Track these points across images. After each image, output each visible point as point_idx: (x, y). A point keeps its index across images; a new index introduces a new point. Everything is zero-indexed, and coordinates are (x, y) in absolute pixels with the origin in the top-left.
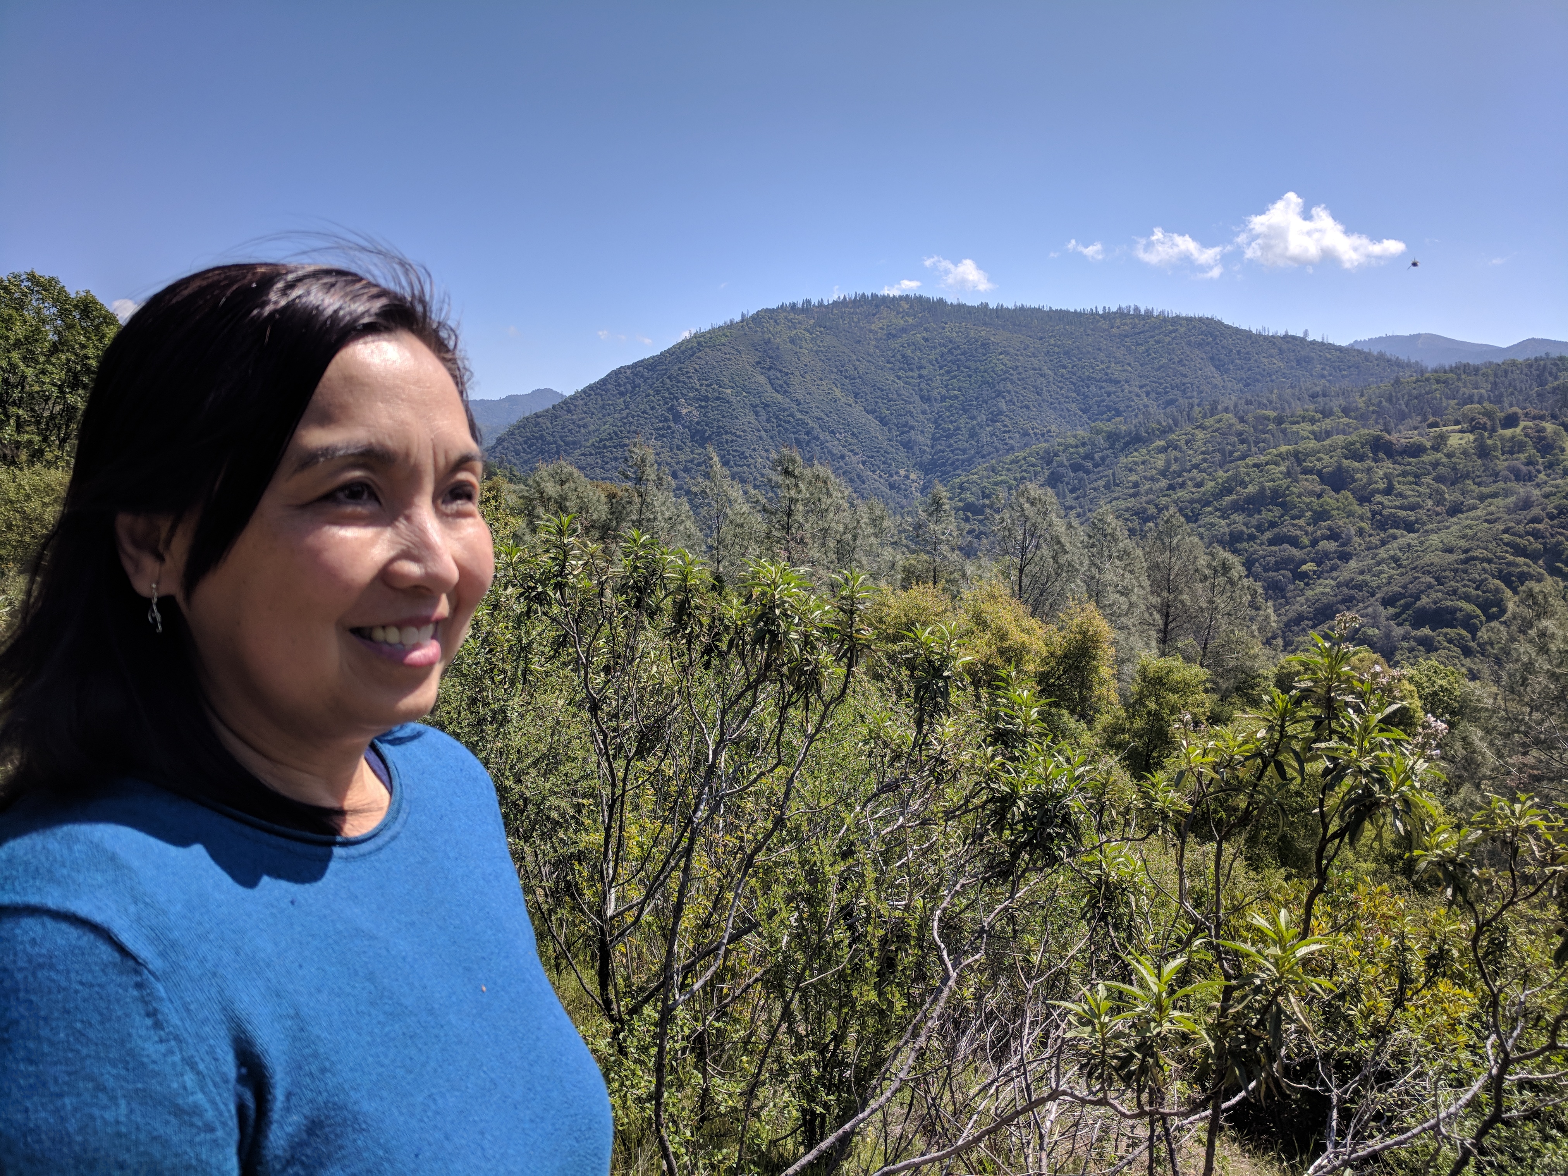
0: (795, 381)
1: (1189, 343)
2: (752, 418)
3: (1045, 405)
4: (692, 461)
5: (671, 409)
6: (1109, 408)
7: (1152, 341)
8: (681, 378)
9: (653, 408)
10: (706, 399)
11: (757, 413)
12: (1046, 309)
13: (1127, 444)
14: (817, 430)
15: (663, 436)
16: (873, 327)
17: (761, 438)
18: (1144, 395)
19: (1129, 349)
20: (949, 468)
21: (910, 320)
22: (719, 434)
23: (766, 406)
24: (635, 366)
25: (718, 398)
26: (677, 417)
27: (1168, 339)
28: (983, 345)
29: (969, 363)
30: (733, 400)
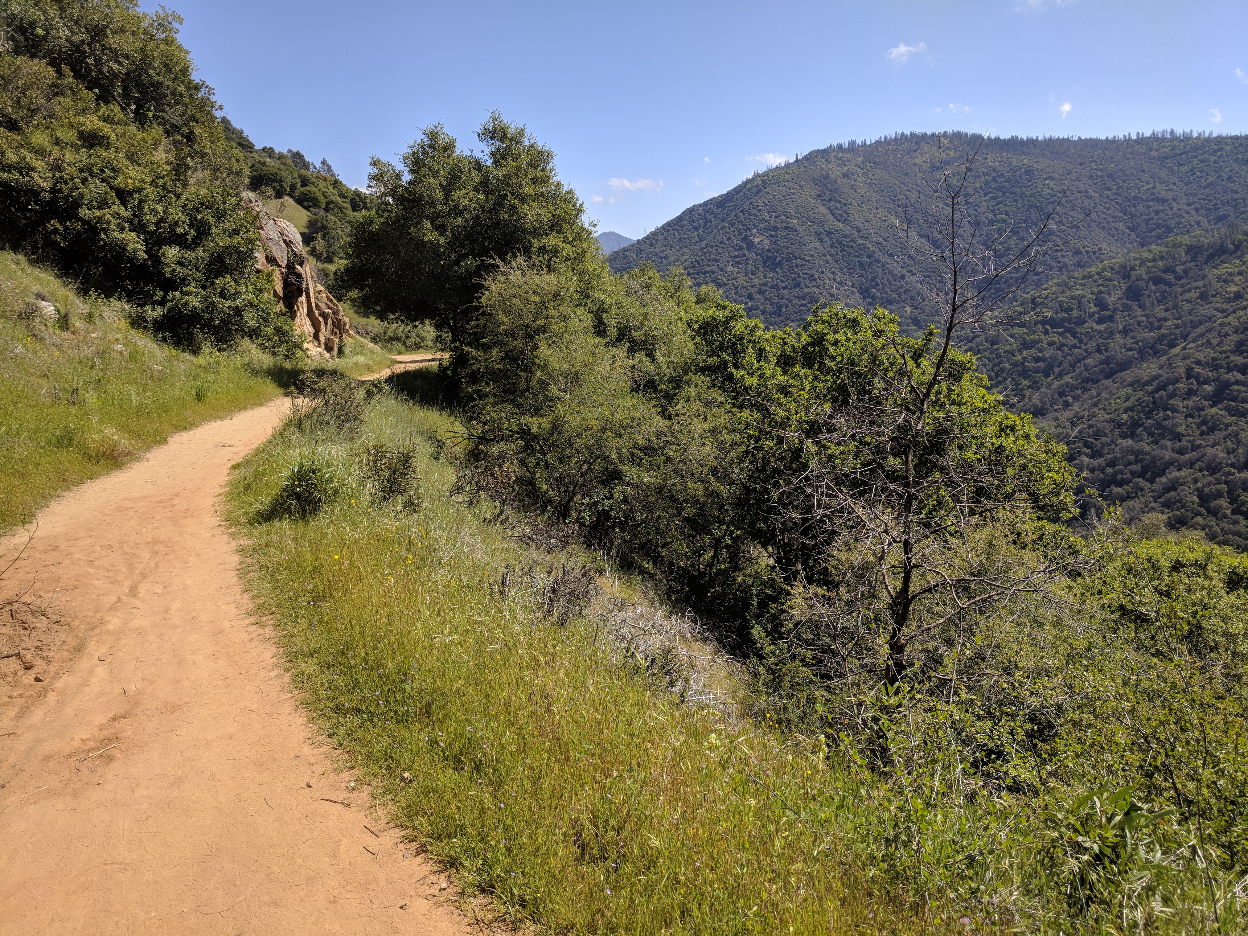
0: (853, 210)
1: (1236, 160)
2: (818, 245)
3: (1093, 225)
4: (765, 284)
5: (745, 239)
6: (1159, 226)
7: (1196, 161)
8: (753, 211)
9: (729, 239)
10: (775, 229)
11: (821, 240)
12: (1075, 138)
14: (878, 254)
15: (739, 263)
16: (917, 161)
17: (827, 262)
21: (952, 153)
22: (789, 260)
23: (829, 233)
24: (705, 204)
25: (786, 228)
26: (751, 246)
27: (1213, 158)
28: (1027, 172)
29: (1014, 189)
30: (800, 229)
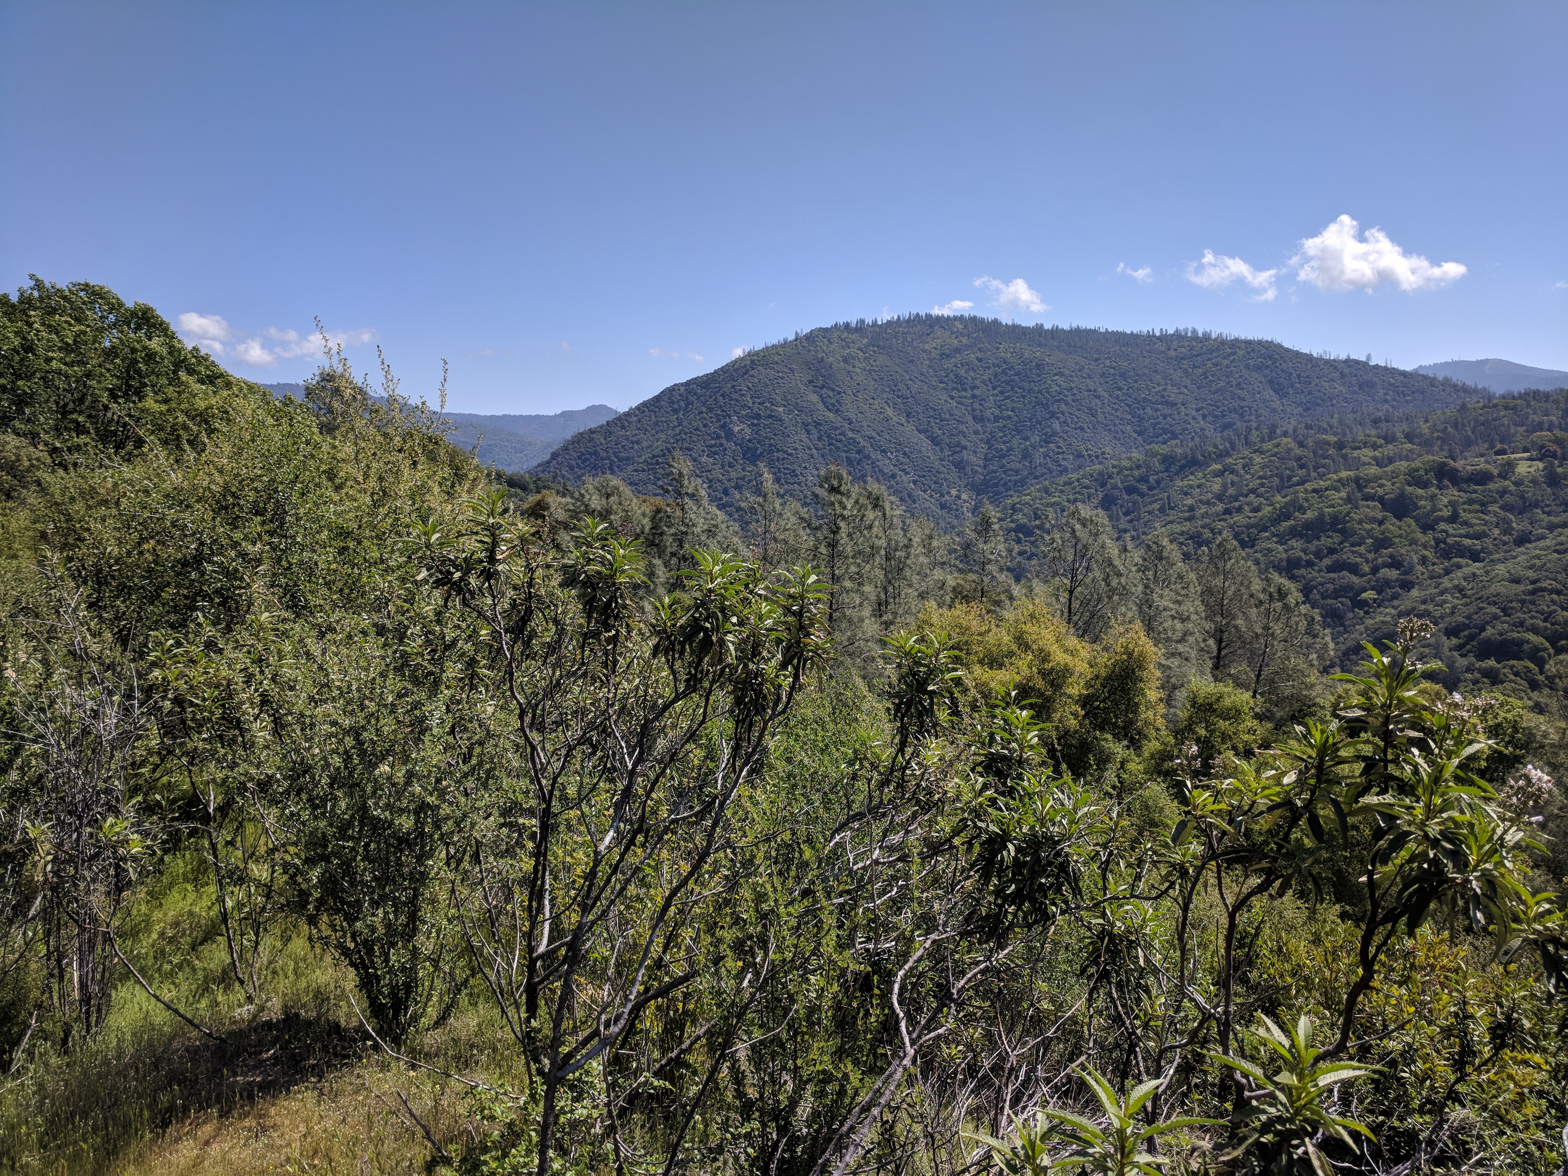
0: (847, 400)
1: (1247, 367)
2: (804, 437)
3: (1099, 427)
4: (743, 478)
5: (723, 426)
6: (1165, 431)
7: (1209, 364)
8: (734, 396)
9: (705, 426)
10: (758, 417)
11: (808, 432)
12: (1102, 330)
13: (1182, 468)
14: (869, 449)
15: (715, 453)
16: (927, 347)
17: (812, 456)
18: (1200, 418)
19: (1186, 371)
20: (1002, 489)
21: (965, 340)
22: (771, 452)
23: (818, 424)
24: (688, 383)
25: (770, 416)
26: (729, 435)
27: (1226, 362)
28: (1037, 365)
29: (1023, 384)
30: (785, 418)
